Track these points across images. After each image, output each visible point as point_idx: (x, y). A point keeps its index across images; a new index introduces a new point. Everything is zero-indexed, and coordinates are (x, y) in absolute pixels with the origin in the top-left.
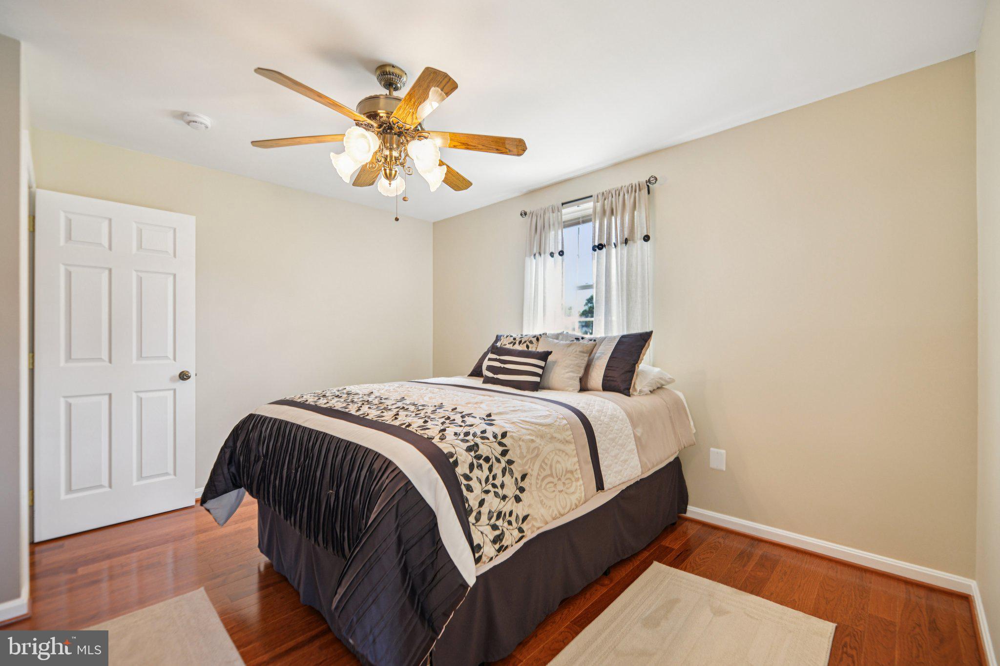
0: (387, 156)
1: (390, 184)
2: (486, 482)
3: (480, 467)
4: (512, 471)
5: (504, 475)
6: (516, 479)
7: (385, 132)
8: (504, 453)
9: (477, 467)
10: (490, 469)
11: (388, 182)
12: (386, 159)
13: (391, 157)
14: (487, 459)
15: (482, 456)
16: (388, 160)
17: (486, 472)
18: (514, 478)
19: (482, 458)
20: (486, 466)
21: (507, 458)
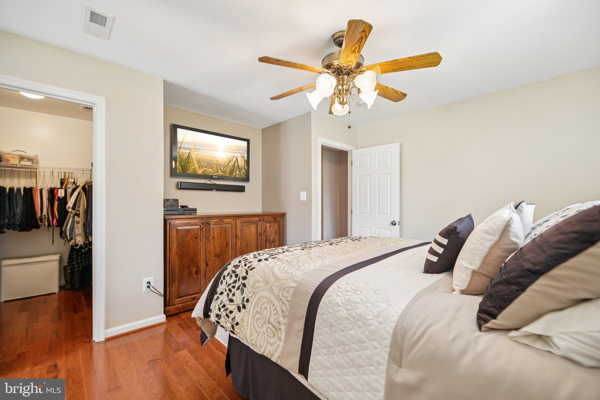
0: (341, 90)
1: (343, 107)
2: (228, 286)
3: (231, 276)
4: (243, 291)
5: (237, 289)
6: (244, 298)
7: (339, 75)
8: (245, 278)
9: (230, 276)
10: (235, 282)
11: (341, 106)
12: (340, 91)
13: (343, 90)
14: (236, 276)
15: (236, 272)
16: (342, 92)
17: (232, 281)
18: (242, 297)
19: (235, 274)
20: (234, 278)
21: (244, 282)
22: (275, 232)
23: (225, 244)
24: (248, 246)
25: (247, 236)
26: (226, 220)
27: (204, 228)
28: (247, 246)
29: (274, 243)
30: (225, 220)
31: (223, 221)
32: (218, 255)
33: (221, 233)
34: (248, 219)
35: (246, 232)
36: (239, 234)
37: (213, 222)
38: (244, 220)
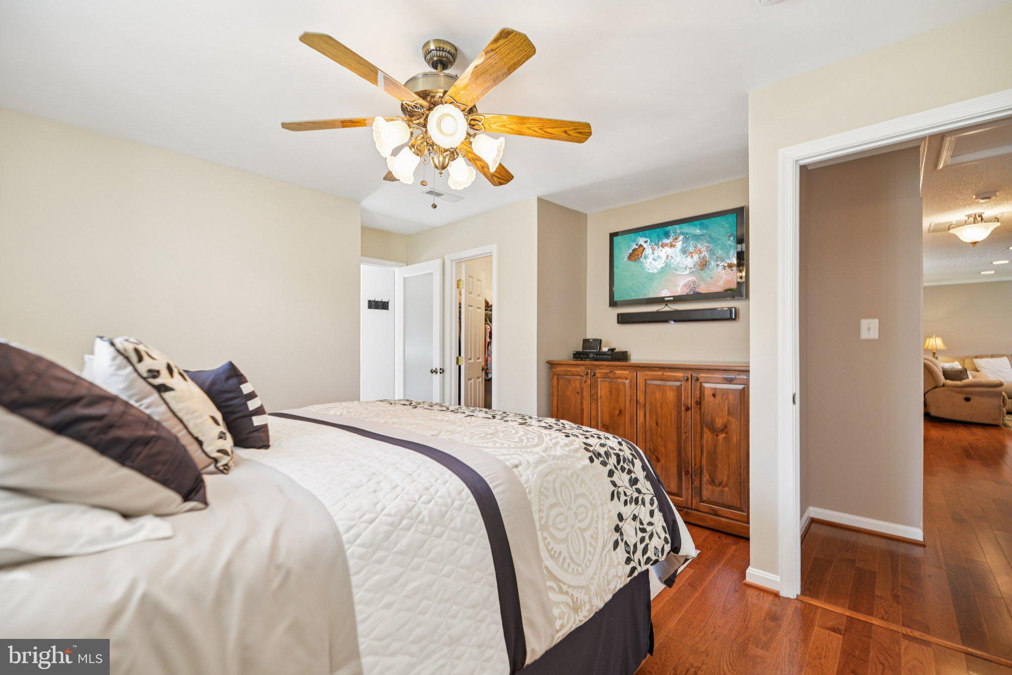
22: (728, 409)
23: (617, 412)
24: (659, 424)
25: (658, 405)
26: (619, 372)
27: (587, 380)
28: (657, 424)
29: (726, 433)
30: (617, 372)
31: (615, 373)
32: (606, 425)
33: (611, 392)
34: (661, 373)
35: (656, 398)
36: (641, 398)
37: (600, 372)
38: (652, 375)
